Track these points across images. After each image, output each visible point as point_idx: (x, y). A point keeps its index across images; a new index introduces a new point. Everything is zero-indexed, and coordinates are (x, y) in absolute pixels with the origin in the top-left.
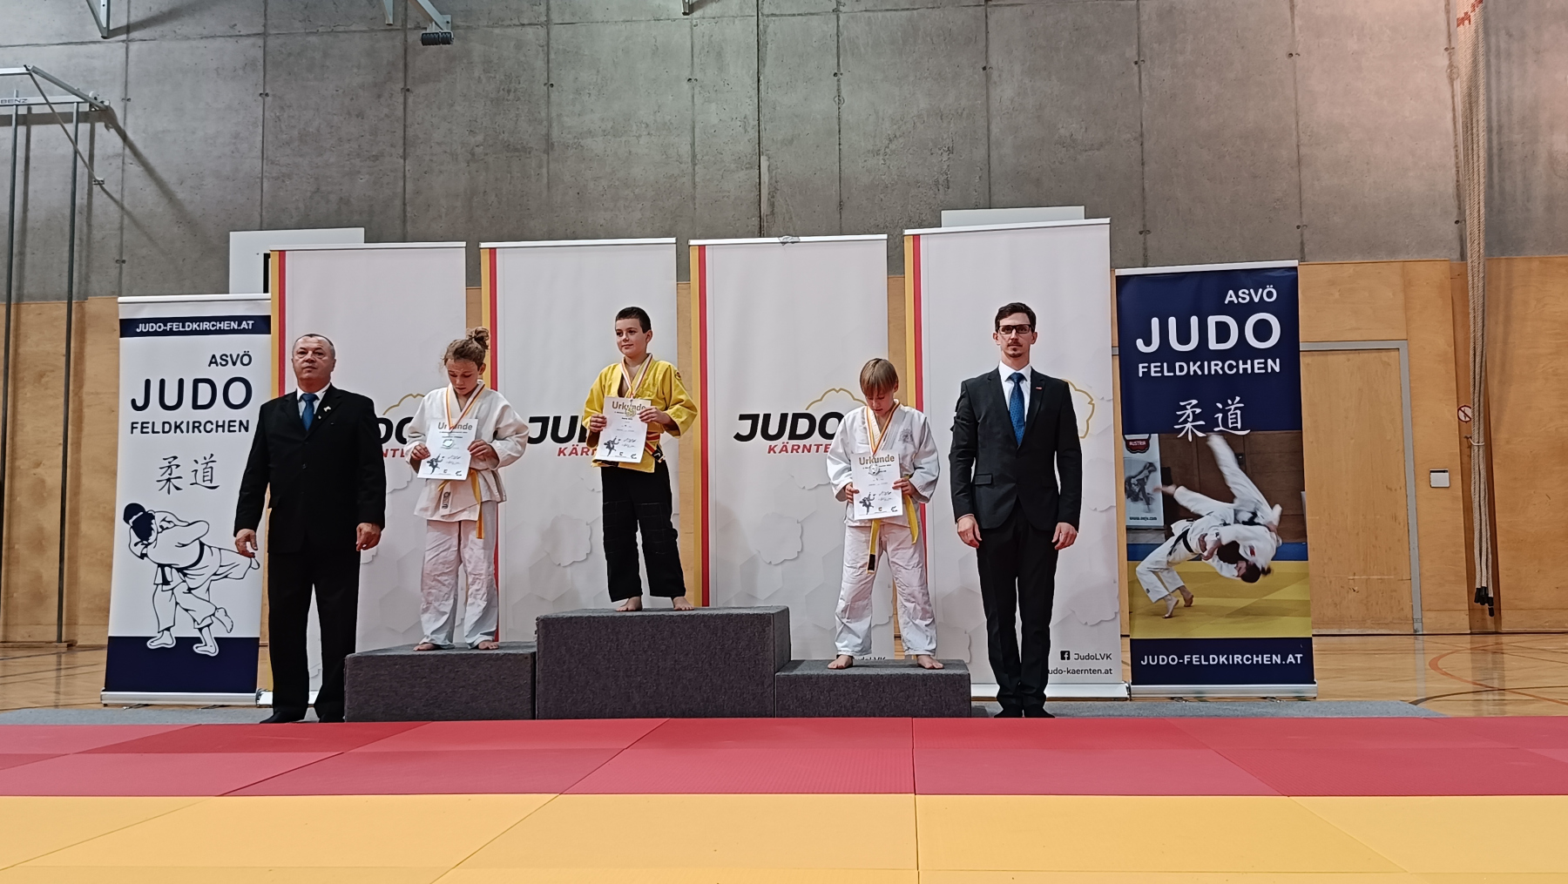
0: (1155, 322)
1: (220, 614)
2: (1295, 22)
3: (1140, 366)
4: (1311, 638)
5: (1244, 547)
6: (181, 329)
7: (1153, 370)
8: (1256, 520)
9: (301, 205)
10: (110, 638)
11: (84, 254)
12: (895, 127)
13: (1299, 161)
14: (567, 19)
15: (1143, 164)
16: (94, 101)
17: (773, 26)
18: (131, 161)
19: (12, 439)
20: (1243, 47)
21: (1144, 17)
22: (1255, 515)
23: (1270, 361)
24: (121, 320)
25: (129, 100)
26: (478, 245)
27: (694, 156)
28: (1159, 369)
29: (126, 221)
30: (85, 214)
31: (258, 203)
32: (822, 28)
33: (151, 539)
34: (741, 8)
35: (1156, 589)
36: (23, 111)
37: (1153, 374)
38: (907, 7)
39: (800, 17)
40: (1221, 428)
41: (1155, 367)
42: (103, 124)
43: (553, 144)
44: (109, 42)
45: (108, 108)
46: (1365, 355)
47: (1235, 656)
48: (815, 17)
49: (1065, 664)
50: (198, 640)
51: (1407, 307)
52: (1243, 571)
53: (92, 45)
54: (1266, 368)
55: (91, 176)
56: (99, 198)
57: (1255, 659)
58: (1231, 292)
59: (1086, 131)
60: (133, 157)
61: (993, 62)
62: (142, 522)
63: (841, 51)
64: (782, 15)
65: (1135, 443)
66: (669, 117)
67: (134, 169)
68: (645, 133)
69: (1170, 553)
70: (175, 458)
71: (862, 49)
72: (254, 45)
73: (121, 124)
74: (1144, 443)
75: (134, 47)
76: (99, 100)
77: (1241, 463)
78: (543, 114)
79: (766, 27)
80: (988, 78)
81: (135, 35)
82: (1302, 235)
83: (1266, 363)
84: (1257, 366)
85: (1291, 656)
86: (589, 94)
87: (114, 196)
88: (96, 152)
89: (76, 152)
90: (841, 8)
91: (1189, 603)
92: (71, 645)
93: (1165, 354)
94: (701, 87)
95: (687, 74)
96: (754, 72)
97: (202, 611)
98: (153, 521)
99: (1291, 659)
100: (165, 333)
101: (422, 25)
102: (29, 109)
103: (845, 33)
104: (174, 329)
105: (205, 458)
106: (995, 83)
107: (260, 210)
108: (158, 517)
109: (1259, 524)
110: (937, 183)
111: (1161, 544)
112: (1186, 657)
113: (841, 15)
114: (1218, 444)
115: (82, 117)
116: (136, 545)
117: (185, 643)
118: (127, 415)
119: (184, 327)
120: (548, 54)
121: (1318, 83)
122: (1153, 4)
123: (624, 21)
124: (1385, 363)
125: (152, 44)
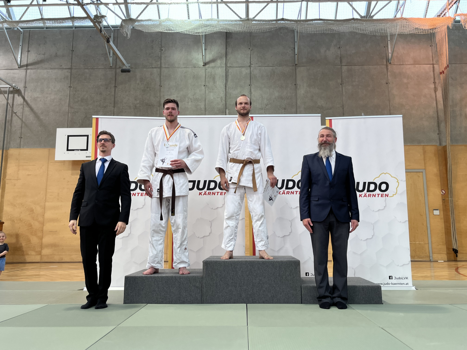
2: (388, 74)
9: (80, 121)
11: (9, 135)
12: (268, 101)
14: (167, 66)
16: (14, 87)
17: (230, 70)
18: (26, 106)
20: (373, 81)
21: (343, 71)
25: (26, 87)
27: (205, 108)
29: (23, 125)
30: (10, 122)
31: (67, 120)
32: (245, 71)
34: (221, 65)
38: (272, 66)
39: (239, 68)
42: (17, 95)
44: (21, 69)
45: (19, 90)
46: (412, 174)
48: (244, 68)
51: (424, 160)
53: (15, 70)
55: (12, 111)
56: (15, 118)
59: (326, 104)
61: (299, 82)
63: (251, 78)
64: (233, 67)
66: (198, 97)
67: (27, 109)
68: (190, 101)
71: (258, 78)
72: (68, 72)
73: (23, 95)
75: (28, 71)
76: (16, 87)
78: (158, 95)
79: (228, 70)
80: (296, 87)
81: (29, 67)
86: (173, 89)
87: (20, 117)
88: (15, 103)
89: (8, 103)
90: (252, 65)
94: (208, 88)
95: (204, 84)
96: (224, 84)
101: (121, 67)
103: (253, 73)
106: (298, 89)
107: (67, 122)
113: (252, 68)
115: (10, 92)
120: (160, 77)
121: (395, 92)
122: (346, 67)
123: (184, 67)
124: (418, 176)
125: (35, 70)
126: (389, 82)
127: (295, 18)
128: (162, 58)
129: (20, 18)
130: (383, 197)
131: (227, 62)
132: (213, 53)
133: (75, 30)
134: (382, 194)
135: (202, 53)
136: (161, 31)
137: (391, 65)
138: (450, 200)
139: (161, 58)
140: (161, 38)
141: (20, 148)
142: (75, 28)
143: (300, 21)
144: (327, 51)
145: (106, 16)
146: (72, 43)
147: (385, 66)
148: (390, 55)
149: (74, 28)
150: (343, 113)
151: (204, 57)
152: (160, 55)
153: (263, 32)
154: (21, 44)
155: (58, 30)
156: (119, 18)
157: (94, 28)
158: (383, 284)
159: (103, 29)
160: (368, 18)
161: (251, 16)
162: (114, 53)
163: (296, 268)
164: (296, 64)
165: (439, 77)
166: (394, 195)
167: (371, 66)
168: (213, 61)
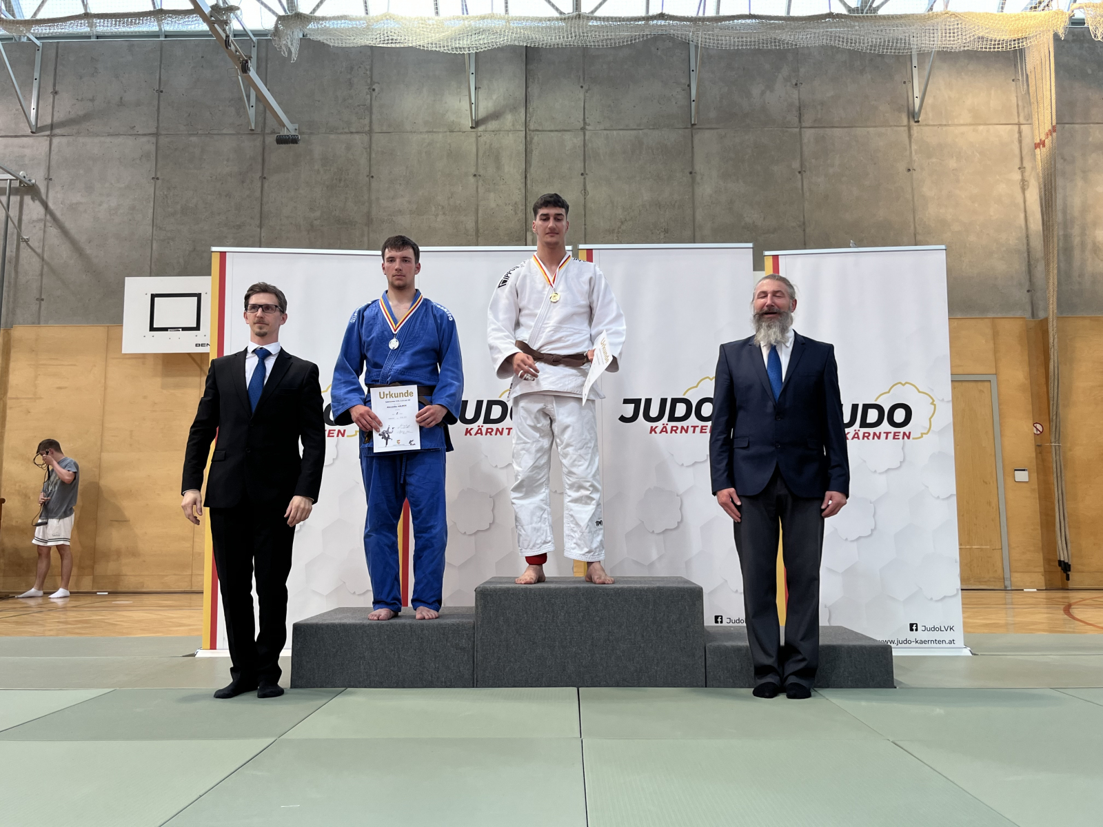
2: (912, 148)
9: (181, 260)
11: (11, 294)
12: (626, 213)
14: (385, 129)
15: (805, 244)
16: (23, 179)
17: (536, 138)
18: (50, 225)
20: (875, 164)
21: (805, 140)
25: (51, 179)
27: (477, 230)
29: (46, 269)
30: (14, 263)
31: (149, 258)
32: (572, 141)
34: (513, 125)
38: (635, 127)
39: (556, 133)
42: (30, 197)
43: (372, 219)
44: (38, 136)
45: (34, 186)
46: (966, 385)
48: (569, 133)
49: (913, 636)
51: (996, 351)
53: (23, 138)
55: (19, 235)
56: (25, 253)
59: (764, 220)
60: (52, 221)
61: (699, 167)
63: (587, 158)
64: (543, 131)
66: (459, 202)
67: (53, 231)
68: (441, 213)
71: (602, 157)
72: (149, 142)
73: (44, 197)
75: (56, 141)
76: (28, 179)
78: (366, 197)
79: (532, 139)
80: (693, 180)
81: (57, 131)
86: (400, 184)
87: (37, 250)
88: (25, 218)
89: (7, 217)
90: (587, 127)
94: (483, 180)
95: (473, 170)
96: (522, 172)
101: (277, 131)
103: (590, 145)
106: (699, 184)
107: (149, 263)
113: (587, 133)
115: (14, 191)
120: (370, 154)
121: (928, 190)
122: (813, 131)
123: (428, 132)
124: (981, 391)
125: (70, 139)
126: (915, 168)
127: (692, 13)
128: (375, 110)
129: (35, 14)
130: (899, 439)
131: (528, 119)
132: (494, 97)
133: (164, 42)
134: (895, 433)
135: (468, 97)
136: (372, 43)
137: (919, 125)
138: (1054, 448)
139: (371, 109)
140: (372, 61)
141: (39, 323)
142: (166, 36)
143: (704, 19)
144: (768, 92)
145: (238, 8)
146: (158, 72)
147: (906, 128)
148: (917, 102)
149: (163, 36)
150: (805, 241)
151: (473, 106)
152: (369, 101)
153: (615, 48)
154: (36, 75)
155: (123, 42)
156: (270, 14)
157: (211, 36)
158: (896, 642)
159: (231, 38)
160: (865, 14)
161: (586, 8)
162: (260, 98)
163: (695, 605)
164: (693, 123)
165: (1034, 155)
166: (925, 434)
167: (871, 129)
168: (495, 115)
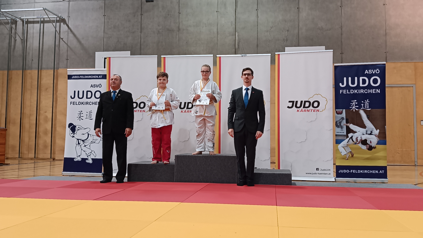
0: (345, 79)
1: (93, 152)
3: (341, 90)
4: (387, 166)
5: (369, 141)
6: (83, 78)
7: (344, 92)
8: (372, 134)
9: (114, 45)
10: (64, 158)
11: (58, 57)
12: (273, 24)
13: (386, 34)
15: (342, 34)
19: (39, 105)
20: (370, 3)
22: (372, 132)
23: (377, 90)
24: (68, 75)
25: (69, 17)
26: (161, 56)
28: (346, 92)
29: (69, 48)
30: (58, 46)
31: (103, 44)
33: (75, 132)
35: (343, 152)
36: (42, 19)
37: (344, 93)
40: (363, 108)
41: (345, 91)
42: (63, 23)
43: (180, 29)
44: (64, 2)
45: (64, 19)
46: (403, 88)
47: (365, 171)
49: (317, 172)
50: (87, 159)
51: (416, 75)
52: (368, 147)
53: (60, 2)
54: (376, 92)
55: (60, 37)
56: (62, 43)
57: (371, 172)
58: (367, 71)
59: (326, 26)
60: (70, 32)
61: (301, 6)
62: (73, 128)
63: (258, 3)
65: (339, 112)
66: (211, 22)
67: (71, 35)
68: (205, 26)
69: (348, 142)
70: (82, 111)
71: (264, 3)
72: (102, 2)
73: (67, 23)
74: (341, 112)
75: (71, 3)
76: (62, 17)
77: (368, 118)
78: (178, 21)
80: (299, 11)
82: (386, 55)
83: (376, 90)
84: (373, 91)
85: (381, 171)
86: (190, 16)
87: (65, 42)
88: (61, 30)
89: (56, 30)
91: (352, 156)
92: (54, 159)
93: (348, 87)
94: (220, 13)
95: (216, 10)
96: (234, 10)
97: (88, 151)
98: (76, 128)
99: (381, 172)
100: (79, 79)
102: (44, 19)
104: (82, 78)
105: (89, 112)
106: (301, 12)
107: (103, 47)
108: (77, 127)
109: (373, 135)
110: (284, 40)
111: (345, 140)
112: (351, 170)
114: (362, 112)
115: (57, 21)
116: (71, 134)
117: (84, 160)
118: (69, 100)
119: (84, 77)
120: (179, 5)
121: (392, 12)
124: (409, 91)
125: (76, 2)
126: (387, 4)
141: (67, 68)
158: (312, 174)
166: (324, 110)
